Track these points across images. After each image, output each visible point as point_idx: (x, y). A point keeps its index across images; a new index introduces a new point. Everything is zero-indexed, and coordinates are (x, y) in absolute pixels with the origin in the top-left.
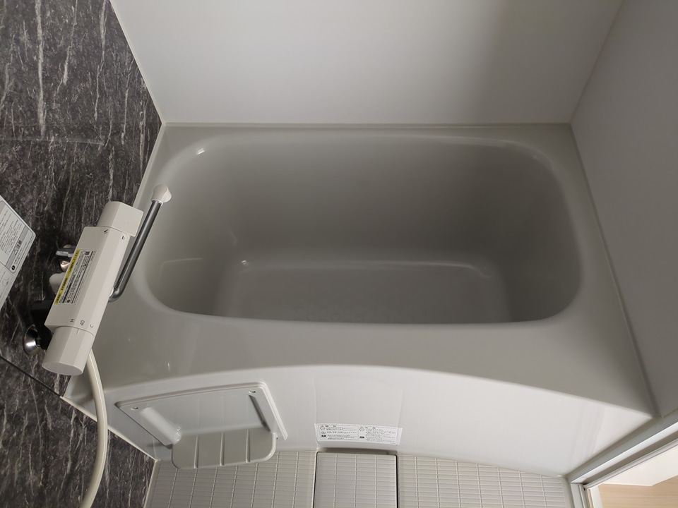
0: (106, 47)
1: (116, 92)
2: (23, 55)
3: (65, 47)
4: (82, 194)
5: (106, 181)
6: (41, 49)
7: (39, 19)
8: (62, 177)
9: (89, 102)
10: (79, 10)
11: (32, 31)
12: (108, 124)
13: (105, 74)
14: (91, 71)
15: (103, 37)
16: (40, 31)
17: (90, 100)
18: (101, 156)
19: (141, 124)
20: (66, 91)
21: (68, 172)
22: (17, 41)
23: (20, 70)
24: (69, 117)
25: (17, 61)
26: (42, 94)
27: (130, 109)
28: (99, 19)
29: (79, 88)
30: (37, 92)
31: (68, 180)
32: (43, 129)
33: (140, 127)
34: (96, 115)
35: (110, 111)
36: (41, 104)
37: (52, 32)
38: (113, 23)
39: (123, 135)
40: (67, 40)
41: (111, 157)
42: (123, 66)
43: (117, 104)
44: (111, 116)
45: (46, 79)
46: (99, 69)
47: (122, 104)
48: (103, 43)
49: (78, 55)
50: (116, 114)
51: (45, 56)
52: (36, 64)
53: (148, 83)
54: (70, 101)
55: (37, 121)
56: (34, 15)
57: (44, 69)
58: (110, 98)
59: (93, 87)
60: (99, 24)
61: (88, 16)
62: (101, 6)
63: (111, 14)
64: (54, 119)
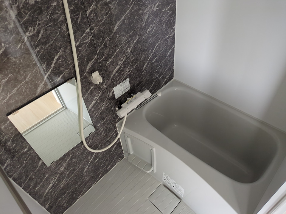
0: (168, 57)
1: (165, 67)
2: (148, 54)
3: (158, 55)
4: (144, 86)
6: (152, 54)
7: (155, 48)
9: (156, 67)
10: (165, 48)
11: (152, 50)
12: (158, 73)
13: (164, 62)
14: (161, 61)
15: (168, 54)
16: (154, 51)
18: (153, 80)
19: (167, 76)
20: (153, 63)
21: (143, 80)
22: (148, 52)
23: (145, 57)
24: (150, 69)
25: (146, 55)
27: (166, 72)
28: (169, 50)
29: (156, 64)
30: (146, 62)
31: (142, 81)
32: (143, 69)
33: (167, 77)
34: (157, 70)
35: (160, 71)
36: (146, 64)
37: (156, 51)
38: (172, 52)
39: (161, 77)
40: (159, 54)
41: (155, 81)
42: (170, 62)
43: (163, 70)
45: (149, 60)
47: (164, 70)
49: (160, 57)
50: (162, 72)
52: (149, 56)
53: (175, 68)
54: (152, 66)
55: (143, 67)
57: (150, 58)
58: (162, 68)
59: (159, 64)
60: (169, 51)
61: (167, 49)
62: (172, 48)
63: (173, 50)
64: (147, 68)
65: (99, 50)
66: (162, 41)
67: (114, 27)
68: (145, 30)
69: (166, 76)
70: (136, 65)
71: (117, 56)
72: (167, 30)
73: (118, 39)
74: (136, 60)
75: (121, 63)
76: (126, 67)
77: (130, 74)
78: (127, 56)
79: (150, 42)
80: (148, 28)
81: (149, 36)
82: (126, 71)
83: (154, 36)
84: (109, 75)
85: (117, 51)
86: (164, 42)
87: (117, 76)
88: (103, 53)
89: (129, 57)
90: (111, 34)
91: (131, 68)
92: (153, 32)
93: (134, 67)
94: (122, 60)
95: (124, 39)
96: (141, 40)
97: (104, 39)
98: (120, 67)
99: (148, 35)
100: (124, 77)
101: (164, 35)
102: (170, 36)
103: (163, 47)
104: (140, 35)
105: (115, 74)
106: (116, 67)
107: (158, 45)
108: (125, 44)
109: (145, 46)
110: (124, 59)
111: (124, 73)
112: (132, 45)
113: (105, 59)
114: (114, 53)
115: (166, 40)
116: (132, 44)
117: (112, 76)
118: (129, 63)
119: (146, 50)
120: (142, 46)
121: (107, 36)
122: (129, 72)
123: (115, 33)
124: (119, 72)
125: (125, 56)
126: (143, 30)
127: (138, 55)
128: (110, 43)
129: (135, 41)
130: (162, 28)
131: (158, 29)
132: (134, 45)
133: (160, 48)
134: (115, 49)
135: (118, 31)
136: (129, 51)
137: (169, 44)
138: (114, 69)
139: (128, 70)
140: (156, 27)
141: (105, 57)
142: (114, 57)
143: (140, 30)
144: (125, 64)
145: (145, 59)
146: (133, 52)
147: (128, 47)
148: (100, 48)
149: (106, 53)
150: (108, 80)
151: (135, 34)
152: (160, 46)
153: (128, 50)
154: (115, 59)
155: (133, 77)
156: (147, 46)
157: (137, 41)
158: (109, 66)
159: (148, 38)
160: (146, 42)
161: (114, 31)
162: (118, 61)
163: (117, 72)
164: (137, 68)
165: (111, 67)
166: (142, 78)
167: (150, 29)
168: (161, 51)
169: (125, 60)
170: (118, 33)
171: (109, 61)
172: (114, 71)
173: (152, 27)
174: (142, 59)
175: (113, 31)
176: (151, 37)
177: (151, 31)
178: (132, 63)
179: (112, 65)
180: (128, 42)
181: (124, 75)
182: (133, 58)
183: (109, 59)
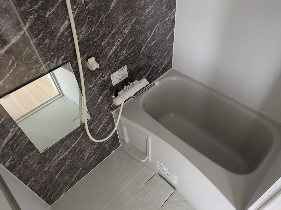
0: (167, 41)
1: (163, 52)
2: (146, 37)
3: (156, 38)
4: (141, 70)
5: (148, 70)
6: (150, 37)
7: (154, 31)
8: (139, 64)
9: (155, 51)
10: (164, 31)
11: (151, 33)
12: (157, 58)
13: (163, 47)
14: (159, 45)
15: (167, 38)
16: (152, 33)
17: (156, 51)
18: (151, 64)
19: (166, 62)
20: (151, 47)
21: (141, 64)
22: (146, 34)
23: (143, 40)
24: (148, 53)
25: (144, 38)
26: (145, 46)
27: (165, 57)
28: (169, 34)
29: (154, 48)
30: (144, 45)
31: (140, 65)
32: (141, 53)
33: (165, 63)
34: (155, 55)
35: (159, 55)
36: (144, 48)
37: (155, 34)
38: (172, 36)
39: (159, 62)
40: (157, 37)
41: (153, 65)
42: (169, 47)
43: (162, 55)
44: (158, 56)
45: (148, 43)
46: (162, 45)
47: (163, 55)
48: (167, 40)
49: (159, 40)
50: (160, 57)
51: (151, 38)
52: (148, 39)
54: (150, 49)
55: (141, 50)
56: (153, 30)
57: (149, 41)
58: (161, 53)
59: (158, 49)
60: (168, 35)
61: (166, 33)
62: (171, 32)
63: (173, 34)
64: (145, 52)
65: (94, 28)
66: (161, 24)
67: (111, 4)
68: (143, 10)
69: (164, 61)
70: (133, 48)
71: (113, 36)
72: (167, 12)
73: (115, 17)
74: (134, 42)
75: (117, 44)
76: (123, 49)
77: (127, 56)
78: (124, 37)
79: (149, 23)
80: (147, 8)
81: (148, 16)
82: (123, 53)
83: (153, 17)
84: (105, 56)
85: (114, 30)
86: (163, 25)
87: (114, 58)
88: (98, 31)
89: (126, 38)
90: (107, 12)
91: (128, 51)
92: (152, 13)
93: (132, 49)
94: (119, 41)
95: (121, 19)
96: (140, 21)
97: (100, 16)
98: (117, 49)
99: (146, 16)
100: (120, 59)
101: (163, 17)
102: (170, 19)
103: (162, 31)
104: (138, 15)
105: (111, 56)
106: (112, 48)
107: (157, 28)
108: (123, 24)
109: (143, 27)
110: (121, 40)
111: (120, 55)
112: (130, 26)
113: (100, 39)
114: (111, 32)
115: (166, 22)
116: (129, 24)
117: (108, 57)
118: (126, 45)
119: (145, 32)
120: (140, 27)
121: (102, 13)
122: (126, 54)
123: (112, 10)
124: (115, 53)
125: (122, 37)
126: (141, 10)
127: (136, 37)
128: (106, 21)
129: (133, 21)
130: (162, 10)
131: (158, 10)
132: (132, 26)
133: (159, 31)
134: (112, 28)
135: (115, 9)
136: (127, 32)
137: (169, 28)
138: (110, 50)
139: (124, 52)
140: (156, 8)
141: (101, 37)
142: (110, 38)
143: (138, 10)
144: (122, 46)
145: (143, 41)
146: (131, 33)
147: (125, 27)
148: (95, 26)
149: (101, 32)
150: (104, 61)
151: (133, 13)
152: (159, 29)
153: (126, 30)
154: (112, 39)
155: (130, 60)
156: (146, 27)
157: (135, 21)
158: (105, 46)
159: (147, 19)
160: (145, 24)
161: (111, 8)
162: (114, 41)
163: (113, 53)
164: (134, 51)
165: (107, 48)
166: (139, 62)
167: (149, 10)
168: (160, 34)
169: (122, 42)
170: (115, 11)
171: (105, 41)
172: (110, 52)
173: (152, 7)
174: (140, 41)
175: (109, 8)
176: (150, 18)
177: (150, 11)
178: (129, 44)
179: (108, 46)
180: (126, 22)
181: (120, 57)
182: (130, 39)
183: (105, 39)
